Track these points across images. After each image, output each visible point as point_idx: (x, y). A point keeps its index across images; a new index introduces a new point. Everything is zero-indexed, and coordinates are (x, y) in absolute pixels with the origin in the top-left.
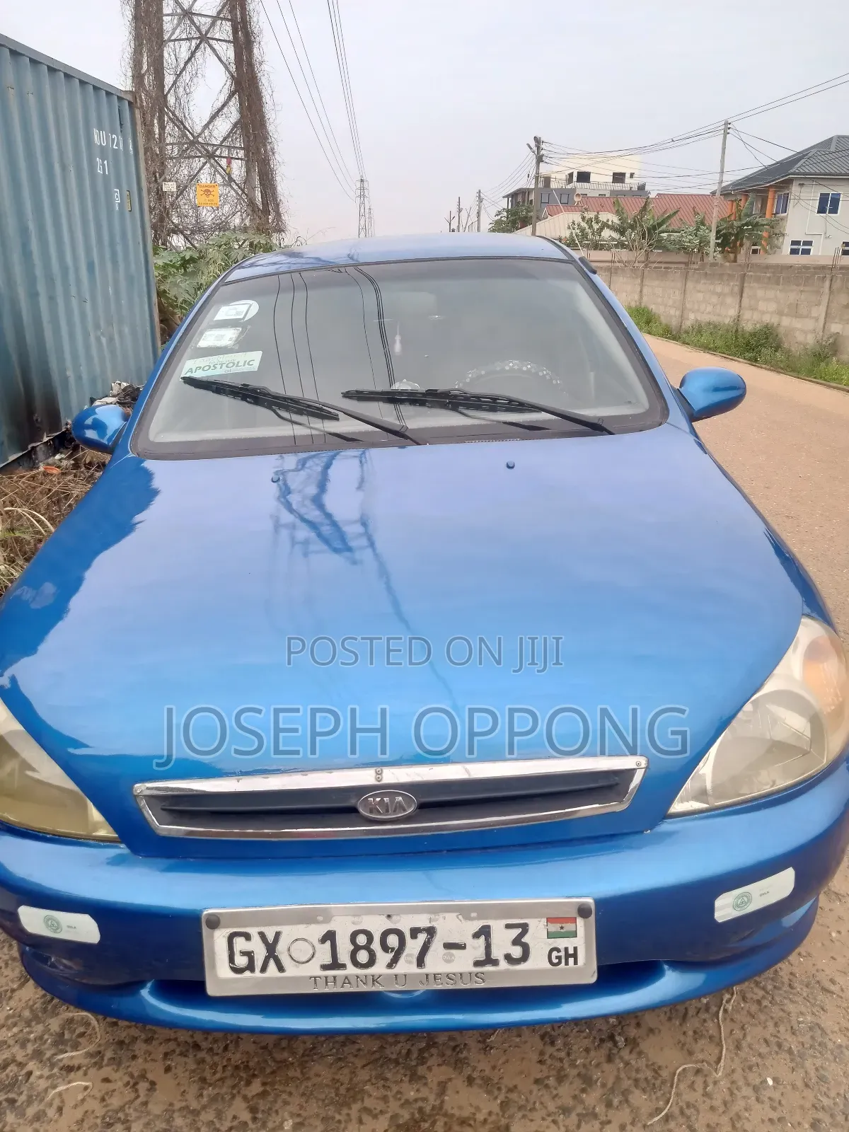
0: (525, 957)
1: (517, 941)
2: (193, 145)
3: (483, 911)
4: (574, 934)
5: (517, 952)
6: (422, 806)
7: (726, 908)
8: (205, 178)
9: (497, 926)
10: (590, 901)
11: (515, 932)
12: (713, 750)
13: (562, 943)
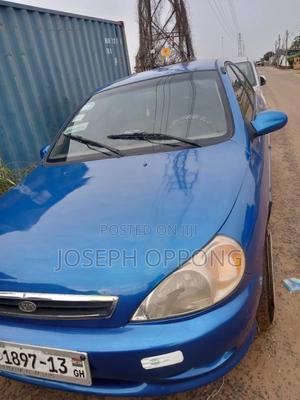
0: (66, 371)
1: (62, 365)
2: (162, 34)
3: (50, 352)
4: (82, 366)
5: (63, 369)
6: (38, 309)
7: (147, 363)
8: (166, 45)
9: (55, 358)
10: (85, 354)
11: (61, 361)
12: (150, 295)
13: (78, 368)
